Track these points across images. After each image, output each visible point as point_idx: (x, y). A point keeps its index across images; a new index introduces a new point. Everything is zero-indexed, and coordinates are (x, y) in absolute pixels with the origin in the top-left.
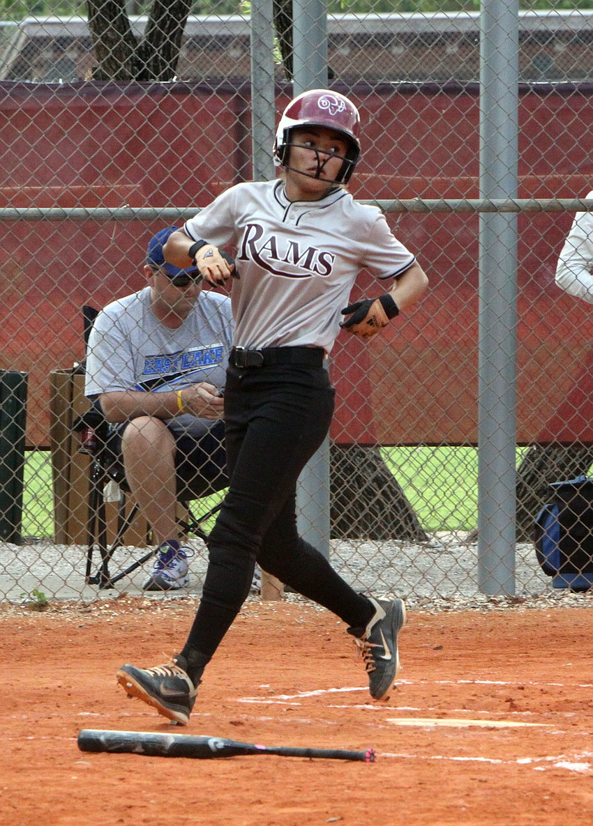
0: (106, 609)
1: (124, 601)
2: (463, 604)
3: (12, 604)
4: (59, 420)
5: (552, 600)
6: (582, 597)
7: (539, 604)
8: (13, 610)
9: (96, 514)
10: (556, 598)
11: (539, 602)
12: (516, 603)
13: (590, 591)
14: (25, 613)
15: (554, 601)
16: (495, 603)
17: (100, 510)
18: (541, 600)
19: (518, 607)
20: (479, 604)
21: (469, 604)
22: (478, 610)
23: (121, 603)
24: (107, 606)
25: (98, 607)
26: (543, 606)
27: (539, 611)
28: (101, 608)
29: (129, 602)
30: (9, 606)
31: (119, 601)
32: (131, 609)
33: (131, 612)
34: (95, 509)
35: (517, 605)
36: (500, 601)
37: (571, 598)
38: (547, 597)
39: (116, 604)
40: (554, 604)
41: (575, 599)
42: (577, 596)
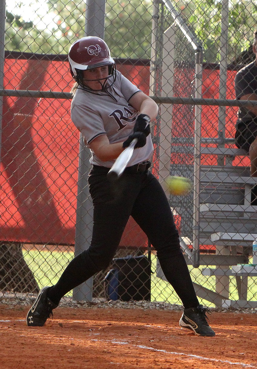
2: (65, 304)
5: (111, 304)
6: (127, 303)
7: (104, 306)
10: (113, 303)
11: (104, 305)
12: (92, 305)
13: (131, 301)
15: (112, 305)
16: (81, 305)
18: (105, 304)
19: (93, 307)
20: (73, 304)
21: (67, 304)
22: (72, 307)
26: (106, 307)
27: (104, 309)
35: (93, 306)
36: (84, 304)
37: (121, 304)
38: (108, 303)
40: (112, 306)
41: (123, 304)
42: (124, 303)
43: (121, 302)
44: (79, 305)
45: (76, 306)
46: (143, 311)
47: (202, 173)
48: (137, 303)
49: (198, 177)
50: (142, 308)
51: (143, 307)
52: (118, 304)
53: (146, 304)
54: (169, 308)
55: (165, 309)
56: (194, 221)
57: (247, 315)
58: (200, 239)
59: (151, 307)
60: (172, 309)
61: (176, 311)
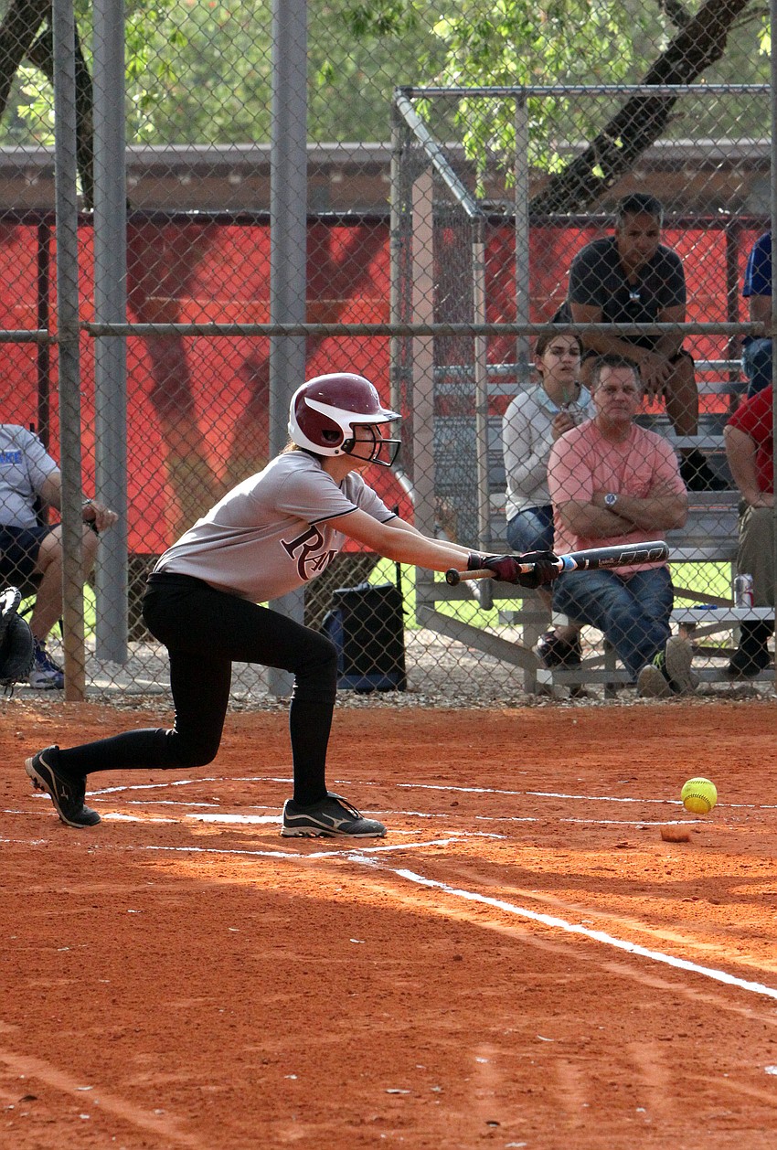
2: (255, 705)
6: (366, 698)
10: (342, 699)
13: (374, 693)
21: (260, 705)
22: (268, 710)
37: (356, 699)
41: (360, 700)
42: (362, 697)
43: (356, 696)
44: (280, 706)
45: (276, 707)
46: (396, 711)
47: (490, 429)
48: (385, 698)
49: (484, 439)
50: (394, 706)
51: (396, 703)
52: (351, 701)
53: (401, 697)
54: (443, 704)
55: (436, 706)
56: (480, 492)
57: (583, 709)
58: (493, 526)
59: (410, 703)
60: (448, 704)
61: (456, 709)
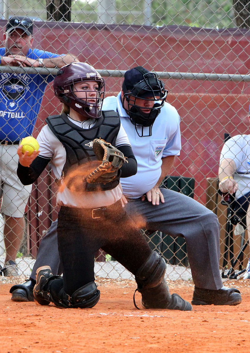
0: (233, 284)
1: (242, 281)
3: (183, 280)
4: (211, 185)
8: (184, 283)
9: (229, 235)
14: (190, 285)
17: (231, 233)
23: (240, 282)
24: (233, 283)
25: (228, 284)
28: (230, 284)
29: (245, 282)
30: (182, 281)
31: (240, 281)
32: (246, 285)
33: (246, 287)
34: (229, 232)
39: (238, 283)
